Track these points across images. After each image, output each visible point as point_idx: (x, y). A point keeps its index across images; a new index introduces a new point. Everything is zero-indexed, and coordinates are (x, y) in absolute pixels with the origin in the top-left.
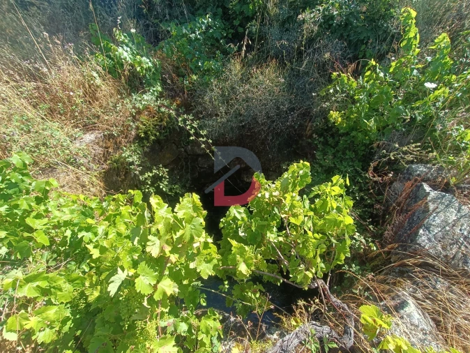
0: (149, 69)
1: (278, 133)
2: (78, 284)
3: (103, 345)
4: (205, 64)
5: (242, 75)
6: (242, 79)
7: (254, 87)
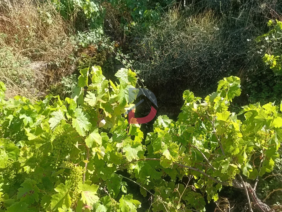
0: (94, 14)
1: (209, 79)
2: (13, 155)
3: (30, 192)
4: (145, 12)
5: (178, 24)
6: (177, 27)
7: (189, 35)
